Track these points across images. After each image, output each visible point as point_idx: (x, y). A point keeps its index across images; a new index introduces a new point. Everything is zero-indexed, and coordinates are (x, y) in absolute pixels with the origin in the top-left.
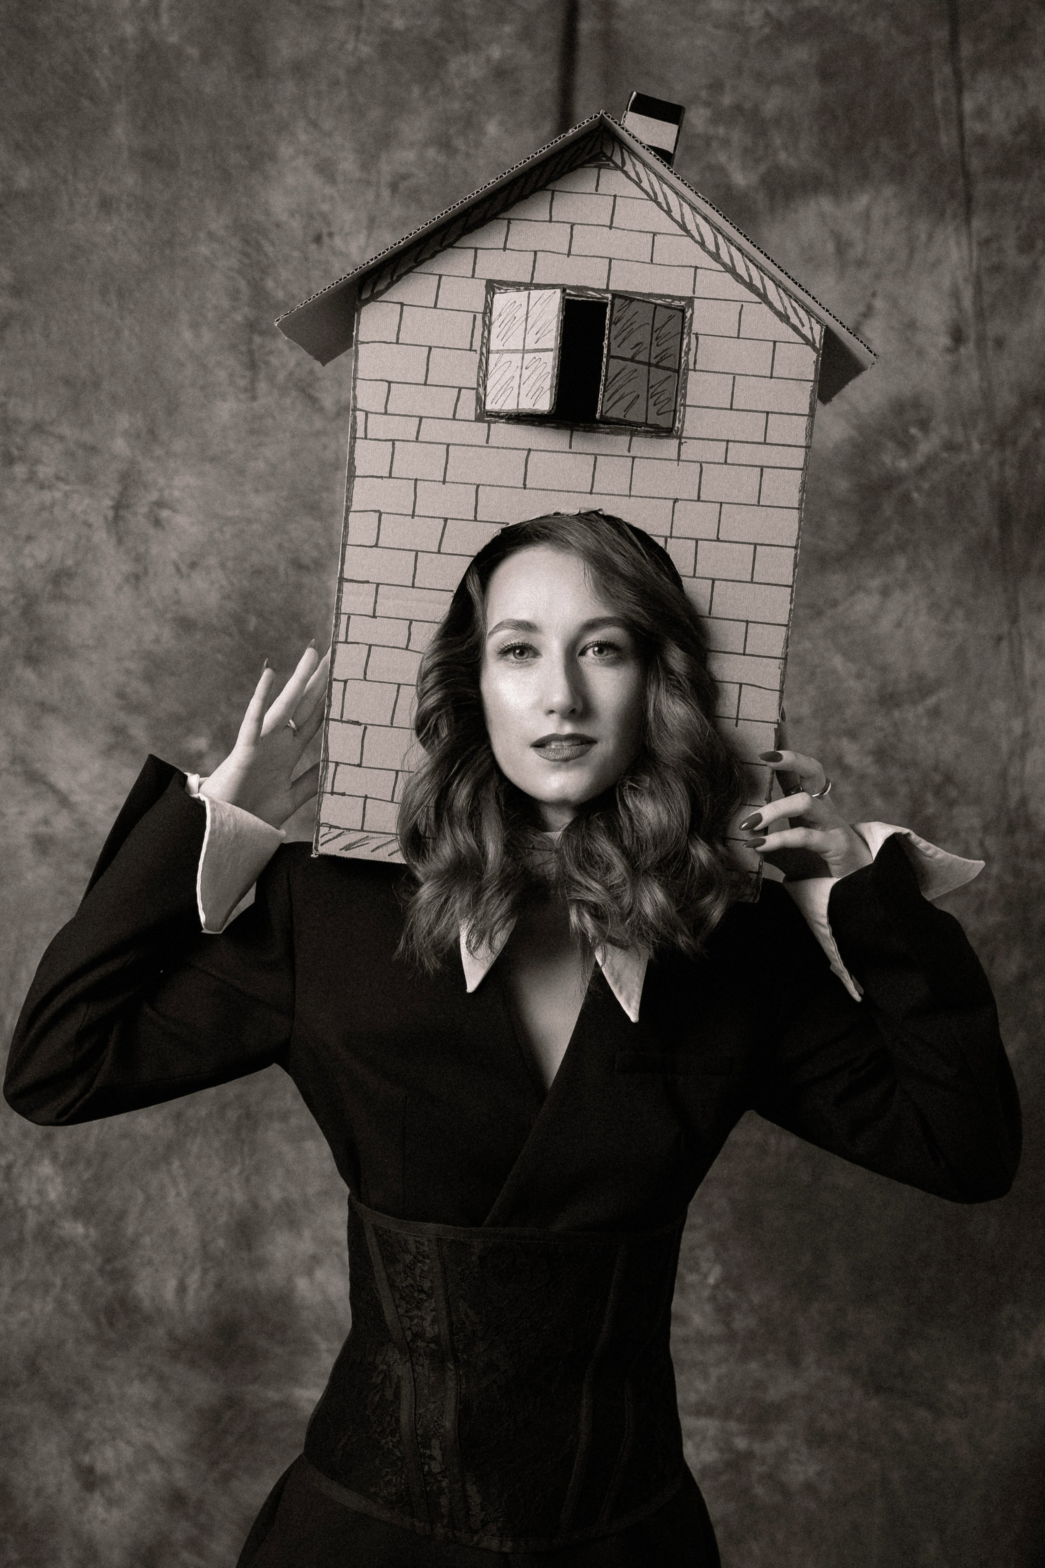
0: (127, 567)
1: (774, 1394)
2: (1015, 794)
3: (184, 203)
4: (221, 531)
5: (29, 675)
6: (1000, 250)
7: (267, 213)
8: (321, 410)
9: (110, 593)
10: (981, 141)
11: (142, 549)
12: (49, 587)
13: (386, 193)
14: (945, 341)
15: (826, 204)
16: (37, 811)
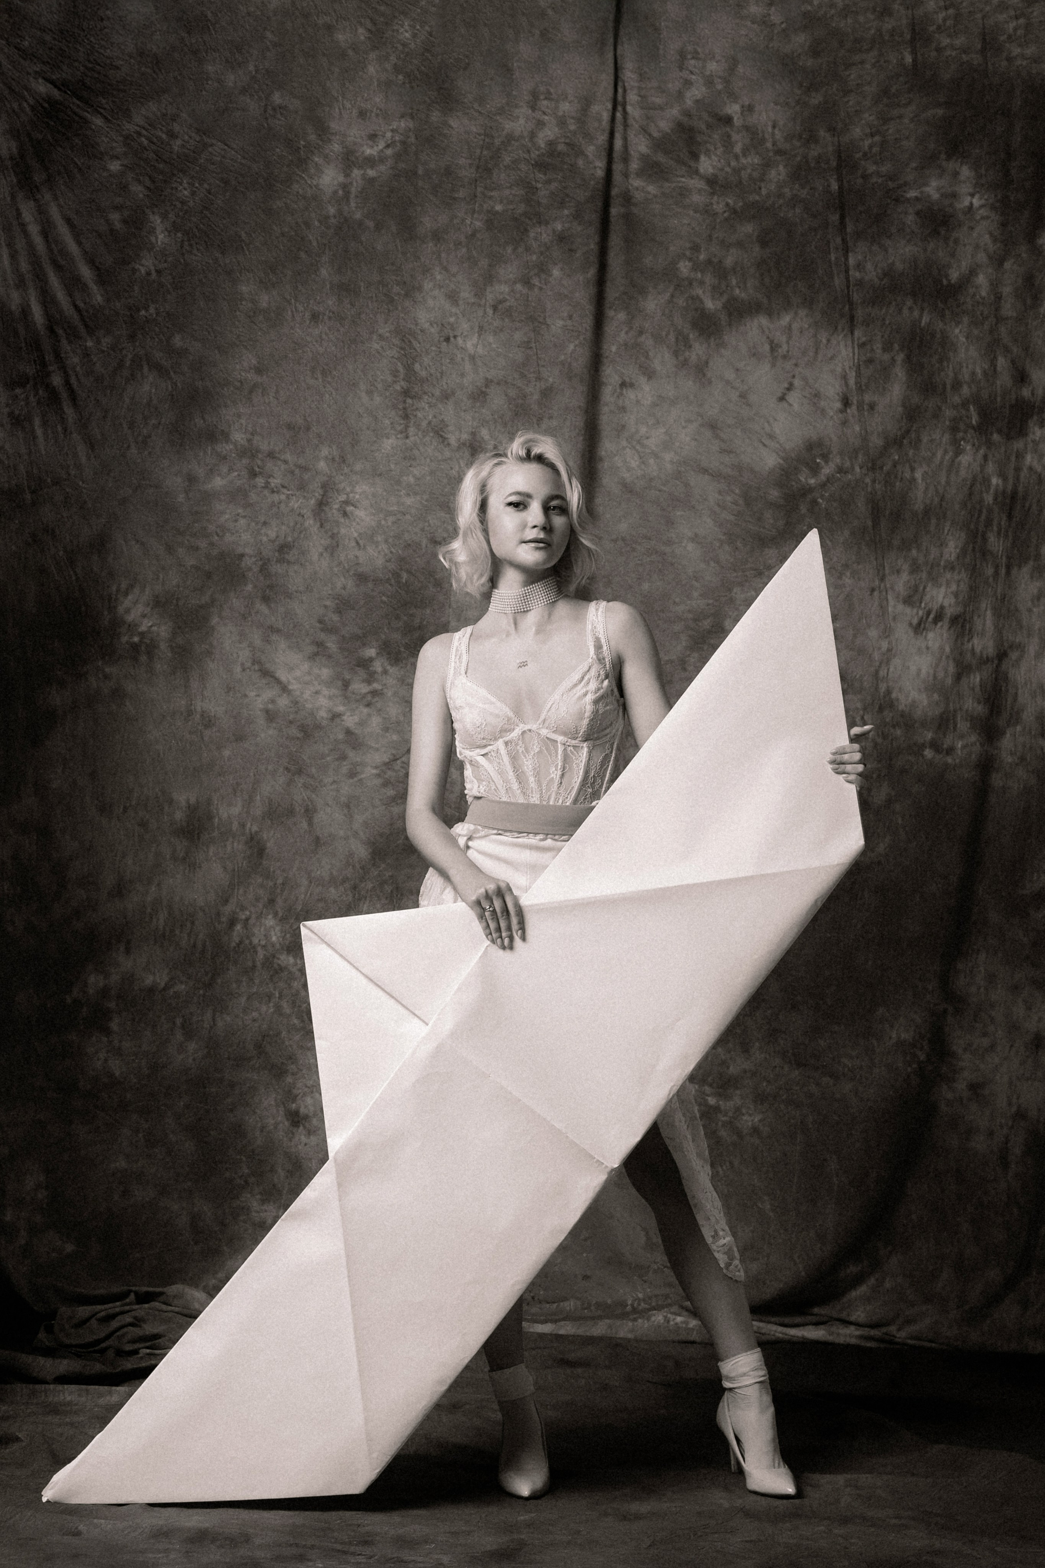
0: (326, 542)
1: (733, 1070)
2: (883, 687)
3: (363, 316)
4: (385, 520)
5: (263, 608)
6: (872, 350)
7: (417, 325)
8: (449, 444)
9: (315, 557)
10: (860, 283)
11: (335, 531)
12: (277, 554)
13: (490, 311)
14: (838, 405)
15: (763, 320)
16: (268, 694)
